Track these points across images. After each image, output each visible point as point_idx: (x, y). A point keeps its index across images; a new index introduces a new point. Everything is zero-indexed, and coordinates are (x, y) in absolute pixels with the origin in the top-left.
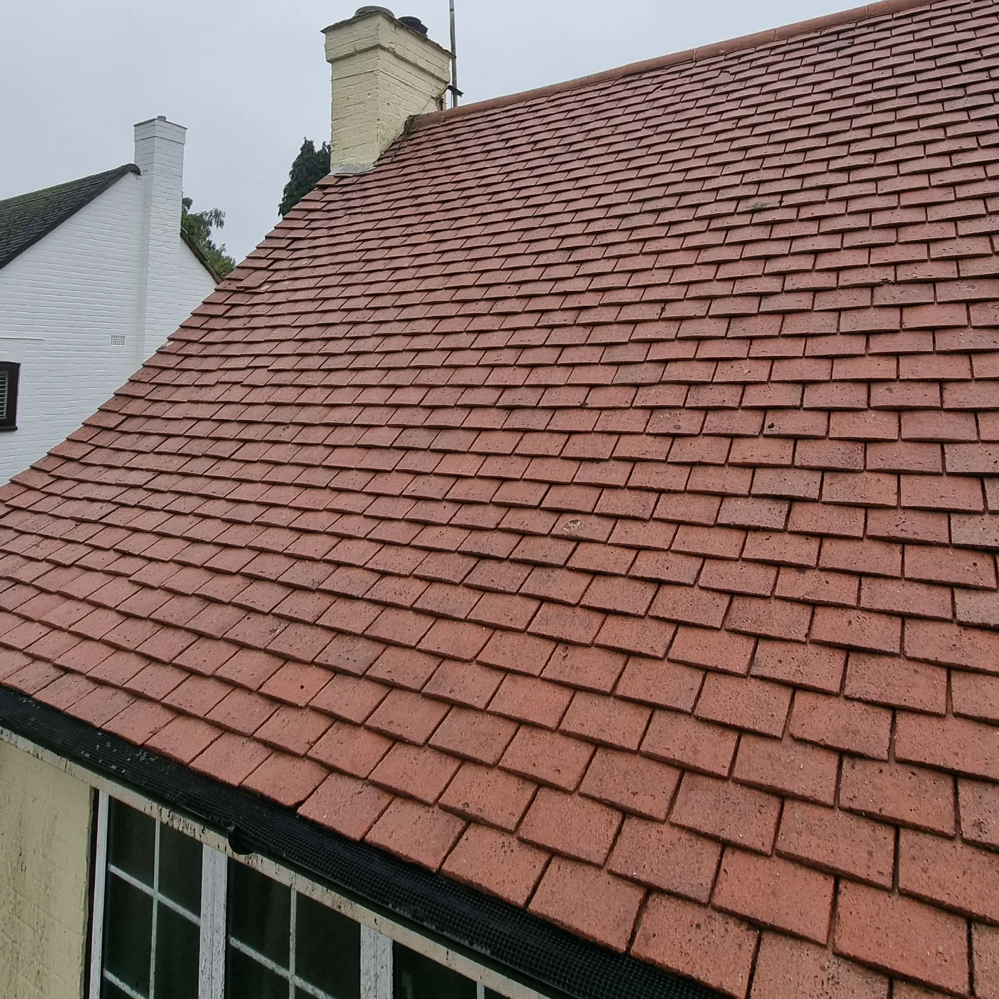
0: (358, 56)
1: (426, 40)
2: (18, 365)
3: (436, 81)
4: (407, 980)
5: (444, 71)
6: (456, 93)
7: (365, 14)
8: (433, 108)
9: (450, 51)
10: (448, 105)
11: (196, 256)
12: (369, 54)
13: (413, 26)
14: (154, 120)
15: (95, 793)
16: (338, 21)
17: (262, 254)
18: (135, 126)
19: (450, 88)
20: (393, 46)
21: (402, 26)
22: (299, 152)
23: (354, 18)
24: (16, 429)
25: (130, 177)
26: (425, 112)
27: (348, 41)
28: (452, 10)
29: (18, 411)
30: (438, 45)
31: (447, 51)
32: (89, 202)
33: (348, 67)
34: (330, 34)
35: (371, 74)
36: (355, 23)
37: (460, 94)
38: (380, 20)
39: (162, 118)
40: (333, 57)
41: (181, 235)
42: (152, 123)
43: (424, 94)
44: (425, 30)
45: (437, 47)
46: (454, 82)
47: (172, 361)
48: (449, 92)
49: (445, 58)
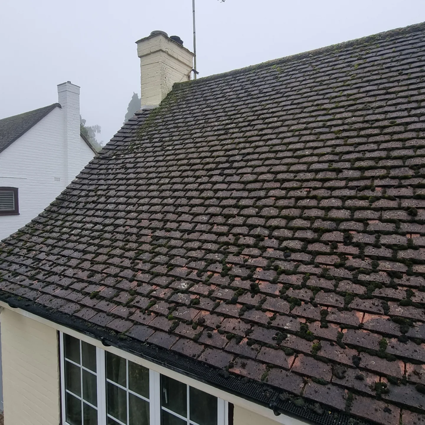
0: (152, 54)
1: (182, 47)
2: (17, 189)
3: (187, 67)
4: (165, 391)
5: (191, 62)
6: (196, 73)
7: (155, 34)
8: (185, 80)
9: (193, 52)
10: (192, 78)
11: (88, 144)
12: (157, 54)
13: (176, 40)
14: (66, 83)
15: (58, 332)
16: (143, 38)
17: (113, 143)
18: (58, 85)
19: (193, 70)
20: (167, 50)
21: (172, 41)
22: (131, 99)
23: (150, 36)
24: (19, 214)
25: (57, 109)
26: (182, 81)
27: (148, 47)
28: (194, 33)
29: (19, 207)
30: (188, 50)
31: (192, 53)
32: (41, 119)
33: (148, 60)
34: (139, 44)
35: (158, 63)
36: (150, 39)
37: (198, 73)
38: (161, 37)
39: (69, 82)
40: (141, 55)
41: (81, 135)
42: (65, 85)
43: (182, 73)
44: (182, 42)
45: (188, 51)
46: (195, 67)
47: (78, 186)
48: (192, 72)
49: (191, 56)
